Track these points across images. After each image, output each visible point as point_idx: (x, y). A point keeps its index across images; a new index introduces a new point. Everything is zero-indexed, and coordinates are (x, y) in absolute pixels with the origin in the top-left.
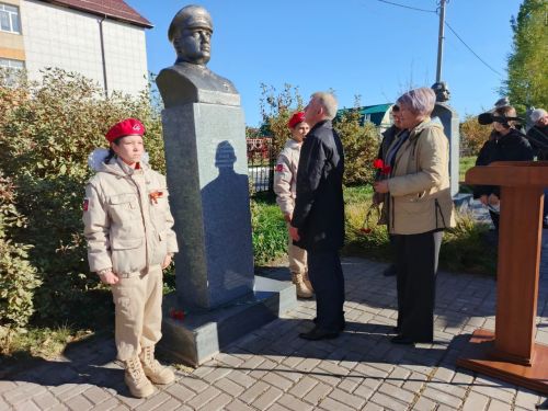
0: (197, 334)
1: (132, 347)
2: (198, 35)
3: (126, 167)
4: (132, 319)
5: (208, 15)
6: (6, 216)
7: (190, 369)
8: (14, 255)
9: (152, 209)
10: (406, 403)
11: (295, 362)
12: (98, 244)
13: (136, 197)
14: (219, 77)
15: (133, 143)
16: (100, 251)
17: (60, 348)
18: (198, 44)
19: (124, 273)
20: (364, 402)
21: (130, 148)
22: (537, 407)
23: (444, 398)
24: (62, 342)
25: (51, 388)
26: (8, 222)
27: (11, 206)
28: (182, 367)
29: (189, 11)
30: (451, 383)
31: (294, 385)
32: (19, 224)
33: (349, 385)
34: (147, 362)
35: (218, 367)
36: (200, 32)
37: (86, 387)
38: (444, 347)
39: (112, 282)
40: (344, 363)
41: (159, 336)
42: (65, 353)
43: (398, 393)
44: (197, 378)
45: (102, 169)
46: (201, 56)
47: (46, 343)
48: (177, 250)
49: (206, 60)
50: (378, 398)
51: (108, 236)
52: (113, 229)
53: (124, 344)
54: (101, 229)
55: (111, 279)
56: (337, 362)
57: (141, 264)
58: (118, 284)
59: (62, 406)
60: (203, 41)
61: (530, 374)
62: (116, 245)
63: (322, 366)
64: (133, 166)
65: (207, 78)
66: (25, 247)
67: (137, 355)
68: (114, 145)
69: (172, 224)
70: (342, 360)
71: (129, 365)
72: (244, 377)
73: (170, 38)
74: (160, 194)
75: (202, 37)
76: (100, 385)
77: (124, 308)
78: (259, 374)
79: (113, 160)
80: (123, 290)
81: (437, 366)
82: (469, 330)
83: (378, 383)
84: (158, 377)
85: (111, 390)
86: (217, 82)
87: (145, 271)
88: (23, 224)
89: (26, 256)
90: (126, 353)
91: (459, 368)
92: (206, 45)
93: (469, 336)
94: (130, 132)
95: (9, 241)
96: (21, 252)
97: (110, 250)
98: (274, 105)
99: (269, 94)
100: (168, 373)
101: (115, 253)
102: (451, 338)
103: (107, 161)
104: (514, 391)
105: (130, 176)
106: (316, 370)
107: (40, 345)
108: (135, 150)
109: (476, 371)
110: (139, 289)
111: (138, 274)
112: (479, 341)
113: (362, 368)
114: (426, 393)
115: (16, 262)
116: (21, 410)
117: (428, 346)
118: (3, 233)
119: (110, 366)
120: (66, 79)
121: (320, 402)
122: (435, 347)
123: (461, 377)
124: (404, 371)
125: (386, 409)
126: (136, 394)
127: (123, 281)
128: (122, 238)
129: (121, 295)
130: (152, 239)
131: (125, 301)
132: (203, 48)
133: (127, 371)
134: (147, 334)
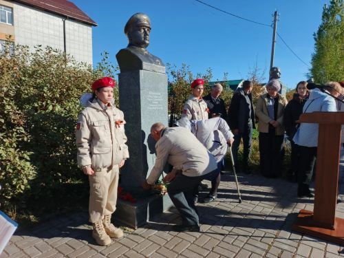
0: (136, 209)
1: (99, 214)
2: (143, 31)
3: (103, 105)
4: (101, 197)
6: (18, 134)
7: (132, 230)
8: (21, 158)
9: (117, 130)
10: (264, 250)
12: (85, 150)
13: (108, 122)
14: (153, 56)
15: (108, 91)
16: (85, 154)
18: (143, 36)
19: (99, 168)
20: (239, 249)
21: (106, 94)
22: (339, 252)
23: (286, 247)
25: (46, 240)
26: (18, 138)
27: (21, 128)
28: (127, 228)
29: (139, 16)
30: (289, 239)
31: (197, 239)
32: (25, 139)
33: (230, 239)
34: (107, 224)
35: (149, 228)
36: (144, 29)
37: (68, 239)
38: (283, 219)
39: (90, 173)
40: (225, 227)
41: (114, 208)
43: (259, 244)
44: (137, 234)
45: (88, 105)
48: (128, 156)
49: (146, 45)
50: (247, 247)
51: (90, 145)
52: (94, 141)
53: (94, 213)
55: (90, 171)
56: (221, 227)
57: (108, 163)
58: (94, 175)
59: (54, 250)
61: (334, 234)
62: (95, 151)
63: (212, 229)
64: (106, 105)
65: (147, 56)
66: (28, 153)
67: (102, 221)
68: (96, 91)
69: (126, 141)
70: (224, 225)
71: (96, 225)
72: (166, 235)
73: (126, 32)
74: (122, 122)
75: (145, 32)
76: (77, 238)
77: (96, 190)
78: (175, 233)
79: (94, 100)
80: (97, 179)
81: (280, 229)
82: (297, 211)
83: (246, 239)
84: (113, 233)
85: (84, 241)
86: (152, 59)
87: (110, 168)
88: (28, 139)
89: (28, 159)
90: (96, 218)
91: (292, 231)
92: (147, 37)
93: (296, 214)
94: (107, 85)
95: (18, 150)
96: (25, 156)
97: (91, 154)
98: (175, 76)
99: (172, 69)
100: (119, 232)
101: (94, 156)
102: (286, 215)
103: (91, 100)
104: (325, 244)
105: (105, 110)
106: (209, 231)
108: (109, 96)
109: (303, 233)
110: (106, 179)
111: (106, 169)
112: (303, 216)
113: (237, 230)
114: (275, 244)
115: (22, 163)
116: (28, 253)
117: (274, 219)
118: (15, 145)
119: (82, 227)
120: (53, 53)
121: (213, 248)
122: (278, 219)
123: (294, 236)
124: (261, 232)
125: (252, 252)
126: (101, 243)
127: (97, 173)
128: (99, 147)
129: (95, 182)
130: (116, 149)
131: (97, 186)
132: (145, 38)
133: (95, 229)
134: (109, 207)
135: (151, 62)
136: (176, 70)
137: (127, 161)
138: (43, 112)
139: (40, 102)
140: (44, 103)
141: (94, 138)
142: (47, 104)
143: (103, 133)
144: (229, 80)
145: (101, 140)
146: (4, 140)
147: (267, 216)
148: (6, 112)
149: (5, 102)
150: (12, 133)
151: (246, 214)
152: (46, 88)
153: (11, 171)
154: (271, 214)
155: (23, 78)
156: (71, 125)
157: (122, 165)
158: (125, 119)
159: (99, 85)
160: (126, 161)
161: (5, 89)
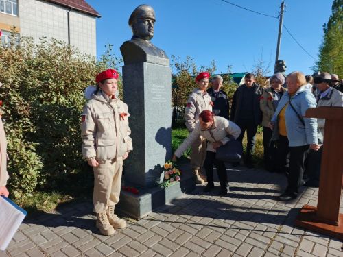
0: (140, 200)
1: (103, 205)
2: (147, 23)
3: (108, 97)
4: (105, 188)
5: (153, 11)
6: (24, 124)
7: (135, 221)
8: (27, 149)
9: (121, 123)
10: (265, 244)
11: (197, 219)
12: (89, 142)
13: (112, 115)
14: (157, 48)
15: (112, 83)
16: (90, 146)
17: (54, 206)
18: (147, 28)
19: (103, 160)
20: (241, 242)
21: (110, 86)
23: (288, 242)
24: (55, 202)
25: (51, 228)
26: (25, 128)
27: (27, 119)
28: (130, 219)
29: (143, 8)
30: (291, 234)
31: (198, 232)
32: (32, 130)
33: (231, 233)
34: (110, 215)
35: (152, 220)
36: (149, 21)
37: (72, 229)
38: (286, 214)
39: (95, 165)
40: (227, 221)
41: (118, 200)
42: (57, 209)
43: (260, 238)
44: (140, 225)
45: (92, 98)
46: (149, 35)
47: (45, 203)
48: (132, 149)
49: (151, 37)
50: (249, 240)
51: (95, 138)
52: (99, 134)
53: (99, 203)
54: (91, 133)
55: (95, 163)
56: (223, 220)
57: (112, 155)
58: (99, 166)
59: (59, 238)
60: (150, 26)
61: (337, 230)
62: (100, 143)
63: (214, 222)
64: (111, 97)
65: (151, 48)
66: (34, 144)
67: (105, 211)
68: (100, 84)
69: (129, 133)
70: (226, 219)
71: (100, 216)
72: (168, 226)
73: (130, 24)
74: (126, 114)
75: (149, 24)
76: (82, 227)
77: (101, 182)
78: (177, 225)
79: (99, 93)
80: (101, 170)
81: (283, 224)
82: (300, 206)
83: (248, 233)
84: (117, 224)
85: (88, 231)
86: (156, 51)
87: (114, 160)
88: (34, 130)
89: (34, 149)
90: (100, 208)
91: (295, 226)
92: (152, 29)
93: (299, 209)
94: (111, 77)
95: (24, 140)
96: (31, 146)
97: (96, 146)
98: (179, 68)
99: (176, 62)
100: (123, 223)
101: (99, 148)
102: (289, 209)
103: (96, 93)
104: (328, 240)
105: (109, 103)
106: (211, 224)
107: (42, 204)
108: (113, 88)
109: (306, 228)
110: (110, 170)
111: (110, 161)
112: (306, 211)
113: (238, 224)
114: (277, 238)
115: (28, 153)
116: (35, 240)
117: (276, 214)
118: (21, 135)
119: (86, 217)
120: (57, 45)
121: (215, 241)
122: (281, 214)
123: (297, 231)
124: (263, 226)
125: (254, 246)
126: (105, 233)
127: (102, 165)
128: (104, 139)
129: (99, 174)
130: (120, 141)
131: (102, 177)
132: (149, 30)
133: (99, 219)
134: (112, 198)
135: (155, 55)
136: (180, 63)
137: (131, 153)
138: (48, 104)
139: (44, 94)
140: (49, 95)
141: (98, 130)
142: (52, 95)
143: (107, 125)
144: (232, 72)
145: (106, 132)
146: (11, 131)
147: (269, 211)
148: (11, 103)
149: (10, 93)
150: (19, 124)
151: (248, 208)
152: (50, 79)
153: (17, 161)
154: (274, 208)
155: (29, 70)
156: (75, 117)
157: (126, 157)
158: (129, 111)
159: (103, 77)
160: (129, 154)
161: (10, 80)
